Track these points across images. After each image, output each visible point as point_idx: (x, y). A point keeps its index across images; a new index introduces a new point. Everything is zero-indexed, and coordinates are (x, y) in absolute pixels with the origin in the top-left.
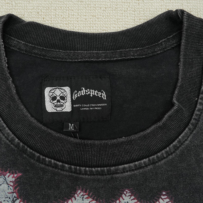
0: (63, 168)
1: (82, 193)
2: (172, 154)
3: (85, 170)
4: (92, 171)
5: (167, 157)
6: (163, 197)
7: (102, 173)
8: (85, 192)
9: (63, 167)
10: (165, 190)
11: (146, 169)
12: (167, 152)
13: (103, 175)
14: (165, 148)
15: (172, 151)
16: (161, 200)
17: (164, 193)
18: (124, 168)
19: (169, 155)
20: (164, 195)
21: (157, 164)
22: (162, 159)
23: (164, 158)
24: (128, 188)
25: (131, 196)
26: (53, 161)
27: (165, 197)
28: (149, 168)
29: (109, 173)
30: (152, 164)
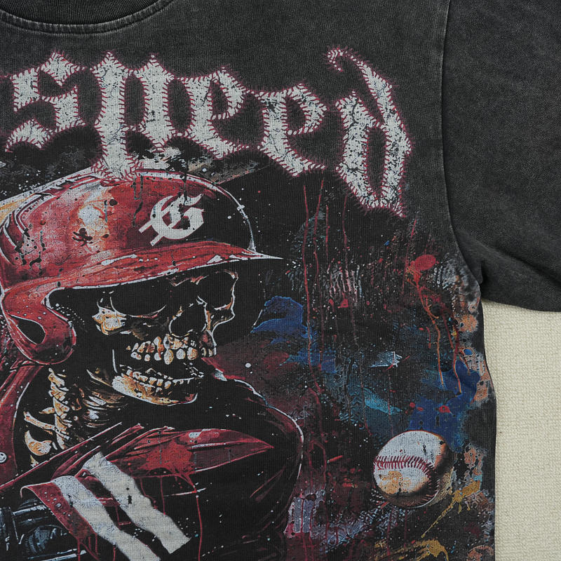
0: (33, 27)
1: (57, 55)
2: (159, 10)
3: (59, 27)
4: (67, 28)
5: (154, 13)
6: (151, 61)
7: (78, 31)
8: (60, 53)
9: (34, 25)
10: (154, 52)
11: (130, 27)
12: (153, 8)
13: (80, 33)
14: (152, 3)
15: (160, 7)
16: (149, 64)
17: (153, 56)
18: (104, 27)
19: (156, 11)
20: (153, 59)
21: (142, 21)
22: (148, 16)
23: (151, 14)
24: (110, 49)
25: (114, 60)
26: (21, 19)
27: (155, 61)
28: (133, 25)
29: (87, 31)
30: (136, 21)
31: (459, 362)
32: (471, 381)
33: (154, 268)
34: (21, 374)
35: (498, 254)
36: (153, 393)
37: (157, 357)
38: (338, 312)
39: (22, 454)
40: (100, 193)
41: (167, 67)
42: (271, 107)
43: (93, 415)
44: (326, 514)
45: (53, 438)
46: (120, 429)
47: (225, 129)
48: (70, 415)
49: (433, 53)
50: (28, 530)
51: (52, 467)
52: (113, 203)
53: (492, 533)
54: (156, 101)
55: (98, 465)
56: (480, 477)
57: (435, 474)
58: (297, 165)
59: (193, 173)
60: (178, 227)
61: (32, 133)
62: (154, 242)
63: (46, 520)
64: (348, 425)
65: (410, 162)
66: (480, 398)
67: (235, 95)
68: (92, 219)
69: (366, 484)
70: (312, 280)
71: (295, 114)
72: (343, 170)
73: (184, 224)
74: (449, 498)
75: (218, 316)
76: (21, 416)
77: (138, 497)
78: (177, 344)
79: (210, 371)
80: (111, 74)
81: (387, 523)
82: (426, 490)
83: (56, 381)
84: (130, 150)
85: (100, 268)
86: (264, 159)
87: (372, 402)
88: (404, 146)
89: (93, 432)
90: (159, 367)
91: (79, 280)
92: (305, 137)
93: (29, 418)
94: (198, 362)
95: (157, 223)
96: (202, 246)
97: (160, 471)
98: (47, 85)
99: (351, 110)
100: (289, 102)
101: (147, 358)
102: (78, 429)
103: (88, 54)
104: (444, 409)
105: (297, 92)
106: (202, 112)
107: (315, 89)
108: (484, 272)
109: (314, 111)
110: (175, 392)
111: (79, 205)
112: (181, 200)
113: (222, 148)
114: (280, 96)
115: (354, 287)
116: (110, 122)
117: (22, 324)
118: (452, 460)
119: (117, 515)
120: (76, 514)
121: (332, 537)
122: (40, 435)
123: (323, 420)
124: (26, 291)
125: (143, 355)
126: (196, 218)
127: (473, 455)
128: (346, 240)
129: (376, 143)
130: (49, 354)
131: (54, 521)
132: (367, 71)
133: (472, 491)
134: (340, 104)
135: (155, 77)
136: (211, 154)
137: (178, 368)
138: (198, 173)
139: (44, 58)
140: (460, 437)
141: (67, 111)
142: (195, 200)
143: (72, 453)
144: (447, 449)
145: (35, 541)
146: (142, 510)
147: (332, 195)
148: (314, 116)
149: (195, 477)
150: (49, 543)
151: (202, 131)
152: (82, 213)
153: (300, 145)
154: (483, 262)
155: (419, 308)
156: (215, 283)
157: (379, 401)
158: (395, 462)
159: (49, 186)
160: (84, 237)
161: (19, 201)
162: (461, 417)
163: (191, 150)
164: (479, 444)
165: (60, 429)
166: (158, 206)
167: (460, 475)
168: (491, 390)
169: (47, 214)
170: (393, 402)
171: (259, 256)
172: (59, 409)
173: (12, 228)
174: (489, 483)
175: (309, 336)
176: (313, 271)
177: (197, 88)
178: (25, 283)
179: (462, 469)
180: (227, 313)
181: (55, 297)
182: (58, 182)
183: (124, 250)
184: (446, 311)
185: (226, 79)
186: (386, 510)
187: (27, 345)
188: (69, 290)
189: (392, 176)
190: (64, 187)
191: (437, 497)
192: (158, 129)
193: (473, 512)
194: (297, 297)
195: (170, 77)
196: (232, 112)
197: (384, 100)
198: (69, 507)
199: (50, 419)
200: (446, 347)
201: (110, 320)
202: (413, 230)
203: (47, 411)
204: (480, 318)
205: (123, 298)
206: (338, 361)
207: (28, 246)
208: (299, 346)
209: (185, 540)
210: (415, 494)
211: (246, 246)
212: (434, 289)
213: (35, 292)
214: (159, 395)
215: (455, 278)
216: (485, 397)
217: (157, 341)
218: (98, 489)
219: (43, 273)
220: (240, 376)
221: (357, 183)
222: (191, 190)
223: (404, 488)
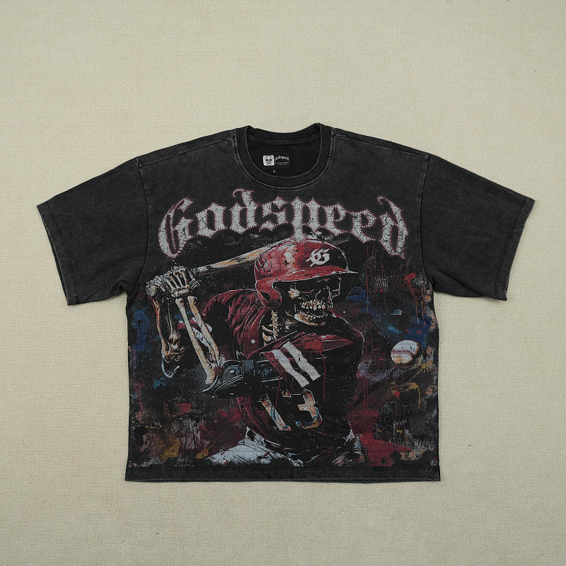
0: (271, 188)
2: (316, 182)
3: (280, 188)
4: (283, 188)
6: (312, 200)
7: (287, 190)
8: (280, 197)
12: (314, 181)
14: (313, 179)
17: (313, 198)
18: (296, 188)
21: (310, 186)
22: (312, 184)
24: (297, 196)
25: (299, 200)
26: (267, 185)
27: (314, 200)
29: (290, 189)
30: (307, 186)
31: (424, 314)
32: (429, 321)
33: (311, 275)
34: (263, 311)
35: (441, 274)
36: (309, 321)
37: (311, 308)
38: (379, 294)
39: (261, 340)
40: (292, 247)
41: (318, 202)
42: (356, 217)
43: (287, 328)
44: (372, 369)
45: (272, 335)
46: (297, 333)
47: (338, 225)
48: (279, 327)
49: (417, 198)
50: (262, 369)
51: (272, 346)
52: (297, 251)
53: (437, 381)
54: (314, 215)
55: (288, 346)
56: (432, 359)
57: (415, 357)
58: (365, 239)
59: (326, 241)
60: (320, 260)
61: (269, 225)
62: (311, 266)
63: (268, 365)
64: (381, 336)
65: (407, 239)
66: (432, 328)
67: (343, 213)
68: (289, 256)
69: (388, 359)
70: (369, 282)
71: (364, 220)
72: (382, 241)
73: (322, 259)
74: (420, 367)
75: (333, 294)
76: (261, 327)
77: (302, 358)
78: (318, 303)
79: (330, 313)
80: (298, 205)
81: (396, 375)
82: (411, 363)
83: (274, 315)
84: (304, 232)
85: (291, 274)
86: (353, 236)
87: (391, 328)
88: (405, 233)
89: (287, 334)
90: (312, 311)
91: (284, 278)
92: (368, 228)
93: (264, 328)
94: (325, 310)
95: (312, 259)
96: (328, 267)
97: (311, 350)
98: (274, 208)
99: (386, 219)
100: (362, 215)
101: (307, 308)
102: (281, 333)
103: (289, 197)
104: (419, 332)
105: (365, 212)
106: (330, 219)
107: (372, 211)
108: (434, 280)
109: (372, 219)
110: (317, 321)
111: (285, 251)
112: (321, 251)
113: (337, 232)
114: (359, 214)
115: (385, 285)
116: (297, 222)
117: (262, 293)
118: (421, 352)
119: (294, 365)
120: (280, 364)
121: (374, 379)
122: (267, 334)
123: (372, 334)
124: (265, 281)
125: (306, 306)
126: (327, 257)
127: (430, 350)
128: (382, 267)
129: (395, 231)
130: (272, 305)
131: (271, 366)
132: (392, 204)
133: (429, 364)
134: (381, 217)
135: (313, 206)
136: (333, 234)
137: (318, 312)
138: (328, 241)
139: (274, 199)
140: (425, 343)
141: (282, 218)
142: (327, 251)
143: (278, 341)
144: (420, 348)
145: (264, 373)
146: (304, 364)
147: (378, 250)
148: (372, 221)
149: (323, 353)
150: (269, 374)
151: (330, 226)
152: (286, 254)
153: (366, 231)
154: (433, 276)
155: (410, 293)
156: (333, 281)
157: (394, 328)
158: (399, 351)
159: (274, 244)
160: (286, 263)
161: (263, 249)
162: (425, 336)
163: (326, 232)
164: (432, 346)
165: (275, 332)
166: (313, 253)
167: (425, 358)
168: (437, 325)
169: (273, 254)
170: (399, 329)
171: (349, 272)
172: (275, 325)
173: (261, 259)
174: (436, 361)
175: (367, 302)
176: (369, 278)
177: (329, 210)
178: (264, 279)
179: (425, 356)
180: (337, 292)
181: (275, 284)
182: (278, 243)
183: (300, 268)
184: (419, 294)
185: (339, 207)
186: (395, 370)
187: (265, 301)
188: (280, 282)
189: (400, 244)
190: (279, 245)
191: (415, 366)
192: (314, 225)
193: (430, 373)
194: (363, 287)
195: (319, 206)
196: (341, 219)
197: (398, 216)
198: (277, 361)
199: (271, 328)
200: (419, 308)
201: (294, 293)
202: (408, 265)
203: (270, 325)
204: (432, 297)
205: (299, 285)
206: (378, 312)
207: (266, 265)
208: (364, 306)
209: (320, 376)
210: (407, 364)
211: (345, 268)
212: (415, 286)
213: (268, 282)
214: (311, 322)
215: (422, 282)
216: (434, 327)
217: (311, 301)
218: (288, 355)
219: (271, 275)
220: (341, 316)
221: (387, 246)
222: (325, 247)
223: (402, 362)
